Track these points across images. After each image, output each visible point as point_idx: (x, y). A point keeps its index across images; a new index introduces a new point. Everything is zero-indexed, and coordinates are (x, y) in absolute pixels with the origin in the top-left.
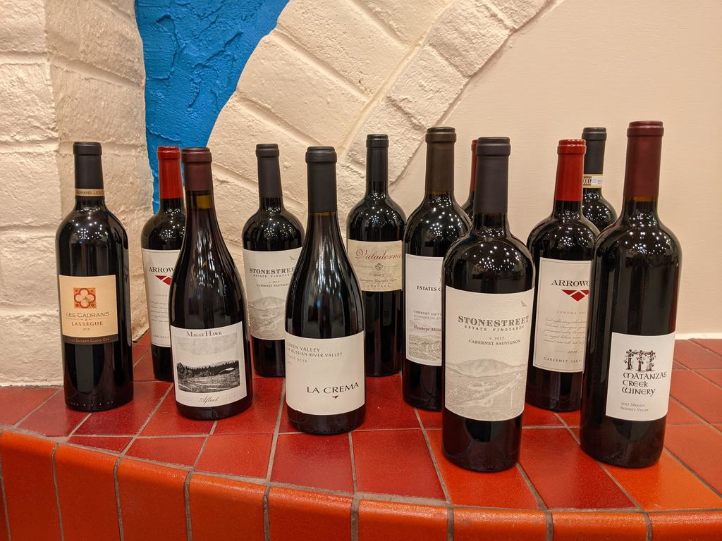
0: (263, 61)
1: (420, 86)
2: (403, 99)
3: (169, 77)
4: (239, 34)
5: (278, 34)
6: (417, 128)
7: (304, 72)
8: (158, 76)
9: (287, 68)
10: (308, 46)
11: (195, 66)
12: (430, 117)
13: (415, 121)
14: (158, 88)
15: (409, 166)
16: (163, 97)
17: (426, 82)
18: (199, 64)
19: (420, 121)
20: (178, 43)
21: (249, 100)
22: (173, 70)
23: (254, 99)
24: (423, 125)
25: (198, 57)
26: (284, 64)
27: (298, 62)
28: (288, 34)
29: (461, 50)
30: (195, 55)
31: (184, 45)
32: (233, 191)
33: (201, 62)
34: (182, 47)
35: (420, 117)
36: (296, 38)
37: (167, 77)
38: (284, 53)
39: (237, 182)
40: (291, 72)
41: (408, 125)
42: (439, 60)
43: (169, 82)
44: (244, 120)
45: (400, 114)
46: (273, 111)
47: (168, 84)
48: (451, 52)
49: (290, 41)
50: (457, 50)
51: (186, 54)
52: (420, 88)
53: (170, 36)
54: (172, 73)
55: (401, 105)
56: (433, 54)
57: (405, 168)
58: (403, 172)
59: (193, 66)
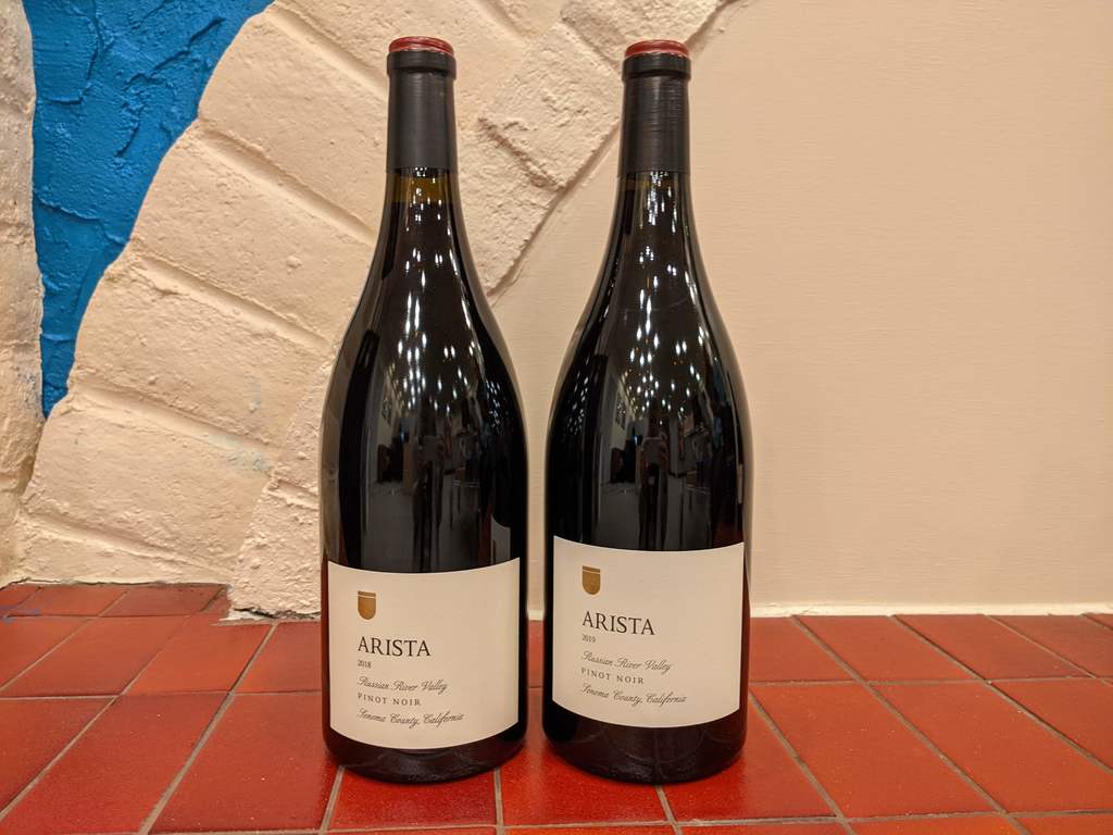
0: (249, 61)
1: (546, 100)
2: (511, 125)
3: (81, 99)
4: (217, 22)
5: (280, 10)
6: (540, 182)
7: (328, 84)
8: (60, 96)
9: (297, 75)
10: (338, 34)
11: (134, 79)
12: (564, 161)
13: (534, 168)
14: (61, 120)
15: (525, 260)
16: (67, 135)
17: (554, 93)
18: (139, 75)
19: (545, 168)
20: (100, 36)
21: (222, 135)
22: (89, 84)
23: (231, 133)
24: (550, 177)
25: (139, 63)
26: (288, 67)
27: (317, 64)
28: (298, 12)
29: (623, 31)
30: (133, 59)
31: (112, 40)
32: (184, 312)
33: (143, 72)
34: (108, 43)
35: (545, 161)
36: (313, 18)
37: (77, 99)
38: (290, 48)
39: (196, 294)
40: (304, 82)
41: (521, 177)
42: (580, 52)
43: (81, 108)
44: (211, 173)
45: (505, 155)
46: (268, 157)
47: (78, 112)
48: (604, 34)
49: (303, 25)
50: (616, 31)
51: (115, 56)
52: (544, 104)
53: (87, 23)
54: (87, 92)
55: (506, 135)
56: (569, 38)
57: (517, 261)
58: (512, 270)
59: (128, 80)
